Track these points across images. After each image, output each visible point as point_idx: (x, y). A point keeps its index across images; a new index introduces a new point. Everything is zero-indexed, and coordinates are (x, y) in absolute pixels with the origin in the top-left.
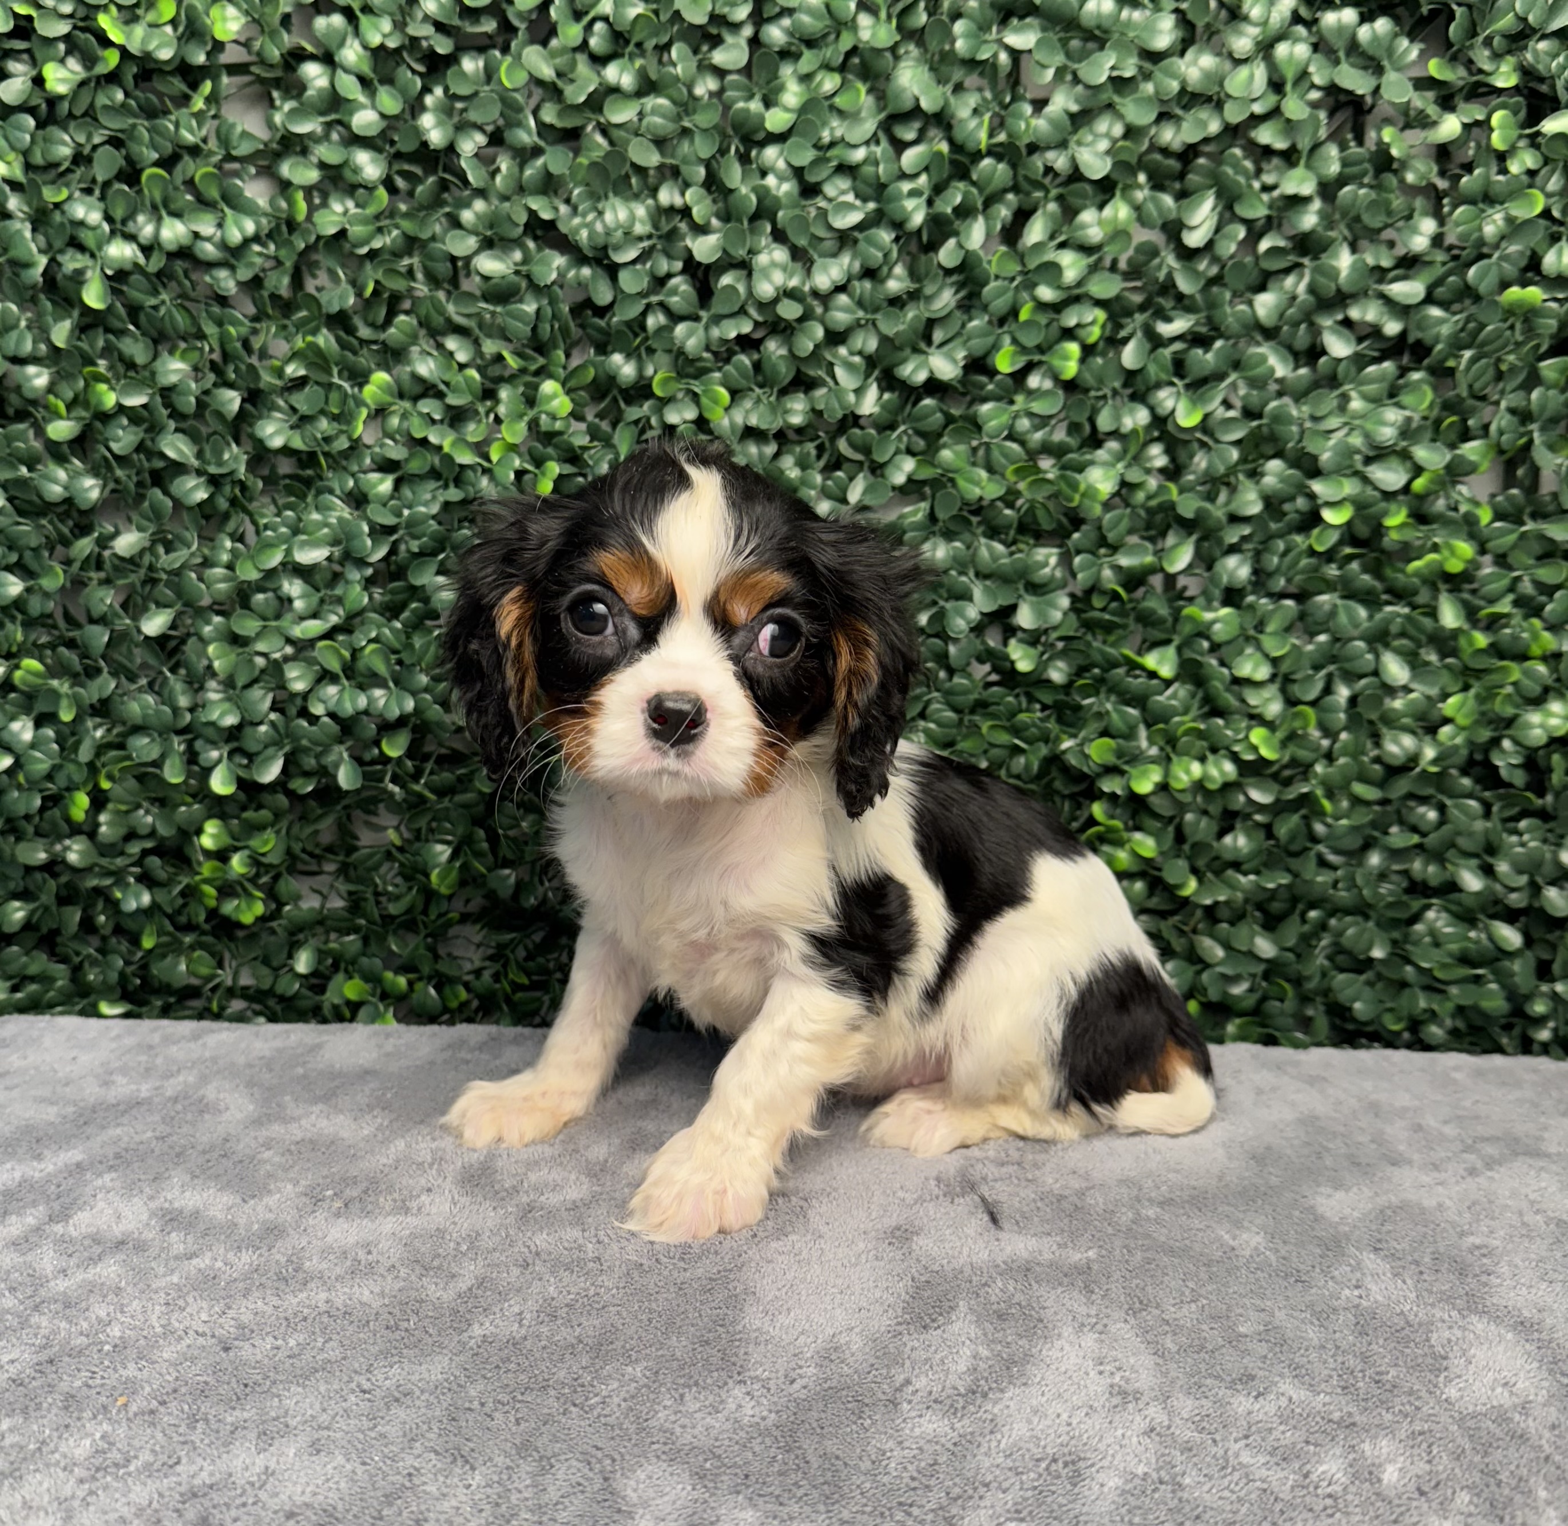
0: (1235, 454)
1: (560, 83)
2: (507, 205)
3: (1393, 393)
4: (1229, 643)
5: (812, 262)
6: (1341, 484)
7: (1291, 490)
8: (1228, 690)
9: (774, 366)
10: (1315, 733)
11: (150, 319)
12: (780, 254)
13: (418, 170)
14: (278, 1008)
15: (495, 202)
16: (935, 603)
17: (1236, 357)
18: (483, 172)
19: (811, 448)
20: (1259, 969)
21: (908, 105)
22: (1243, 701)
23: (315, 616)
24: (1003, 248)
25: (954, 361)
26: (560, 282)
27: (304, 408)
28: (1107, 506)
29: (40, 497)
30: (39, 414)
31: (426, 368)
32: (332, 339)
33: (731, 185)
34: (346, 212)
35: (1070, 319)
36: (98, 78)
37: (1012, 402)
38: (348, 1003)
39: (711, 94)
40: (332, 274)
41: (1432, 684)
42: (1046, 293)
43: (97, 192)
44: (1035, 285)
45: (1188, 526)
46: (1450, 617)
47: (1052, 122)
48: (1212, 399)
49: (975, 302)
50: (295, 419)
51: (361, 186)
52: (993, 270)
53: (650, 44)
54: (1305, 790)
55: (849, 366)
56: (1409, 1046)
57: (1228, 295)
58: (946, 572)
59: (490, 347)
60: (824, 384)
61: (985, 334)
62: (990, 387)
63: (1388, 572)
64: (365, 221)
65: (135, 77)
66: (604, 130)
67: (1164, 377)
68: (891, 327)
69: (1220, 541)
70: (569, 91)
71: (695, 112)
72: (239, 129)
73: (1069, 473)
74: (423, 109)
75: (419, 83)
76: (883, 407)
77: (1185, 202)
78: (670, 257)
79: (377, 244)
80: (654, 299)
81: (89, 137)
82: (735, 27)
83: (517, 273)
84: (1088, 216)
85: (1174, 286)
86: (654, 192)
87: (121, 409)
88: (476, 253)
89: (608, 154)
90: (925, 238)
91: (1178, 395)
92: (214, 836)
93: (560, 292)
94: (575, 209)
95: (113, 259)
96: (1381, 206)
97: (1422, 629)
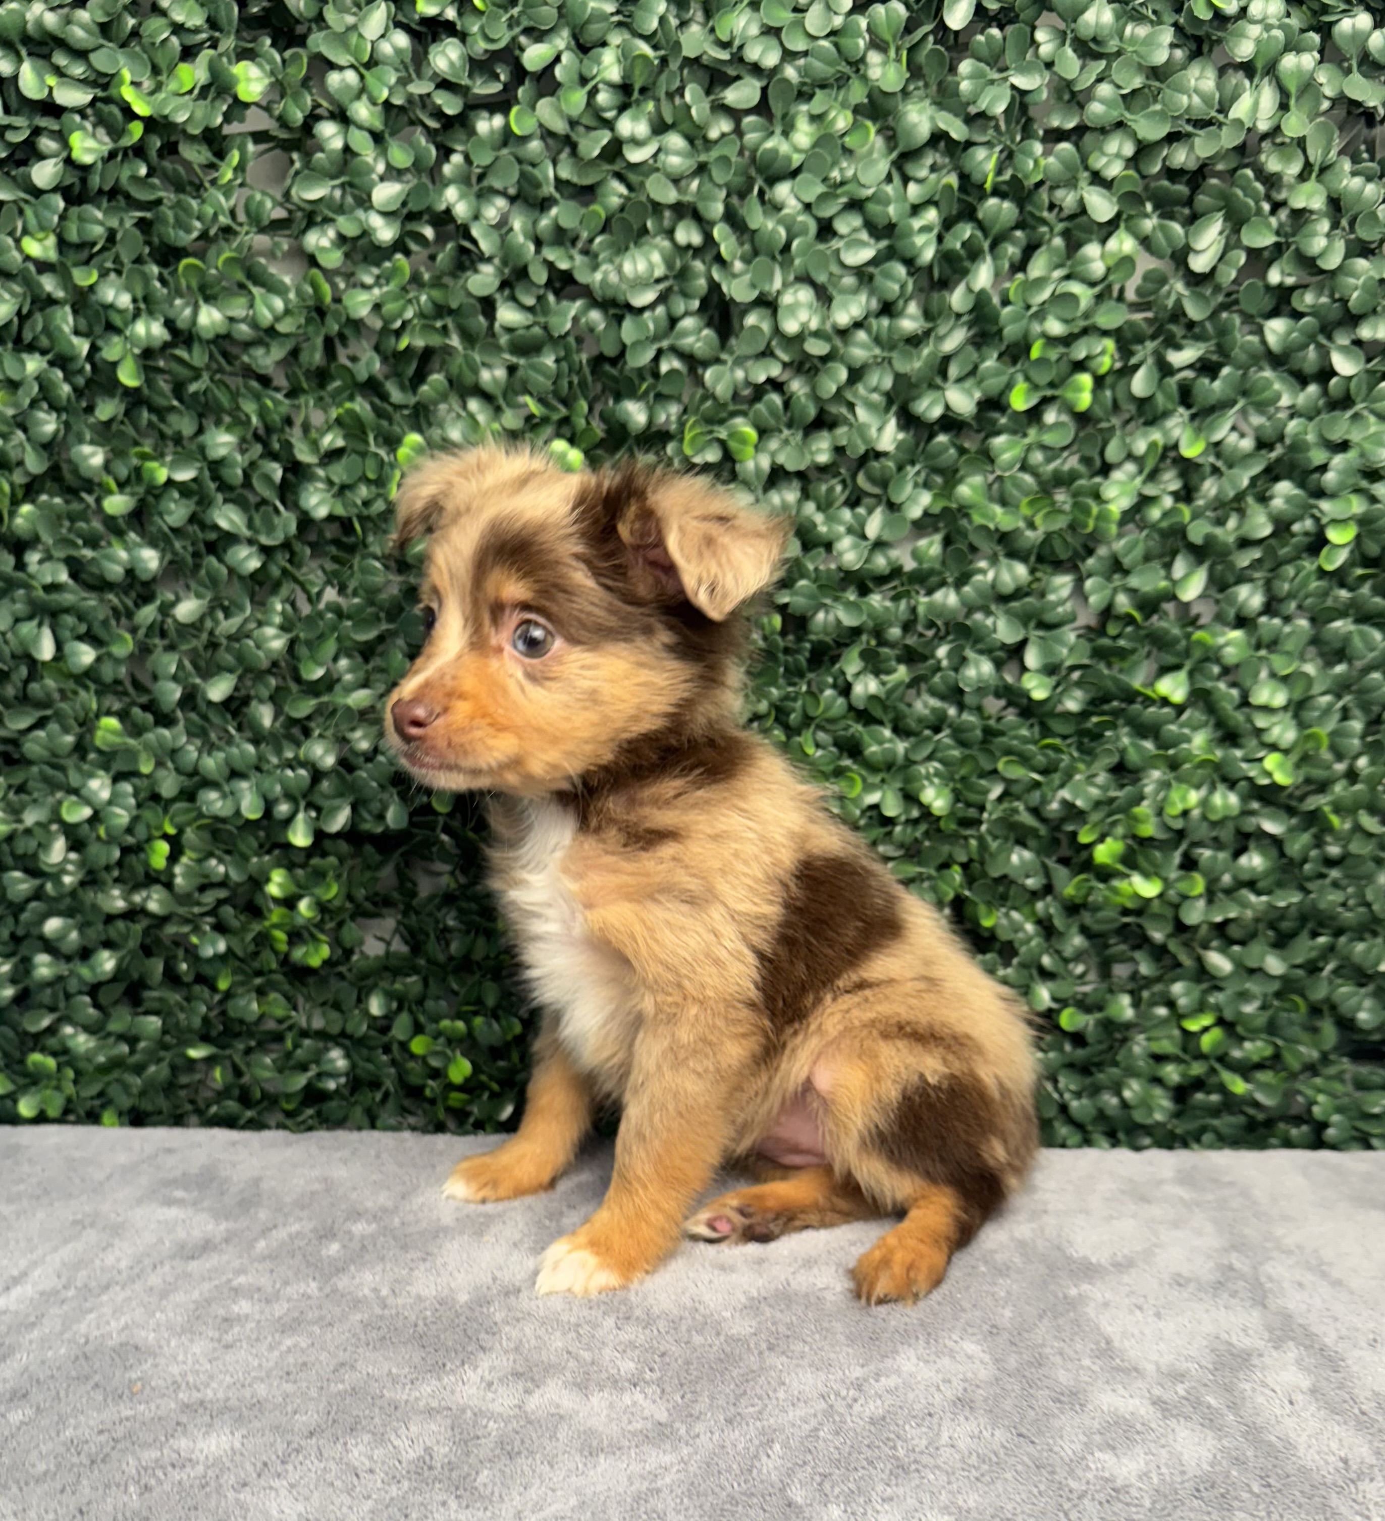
1: (574, 136)
5: (832, 299)
6: (1348, 502)
7: (1297, 511)
9: (800, 404)
10: (1326, 757)
12: (804, 294)
17: (1245, 383)
19: (833, 484)
20: (1270, 987)
25: (970, 397)
26: (574, 332)
27: (342, 478)
31: (456, 431)
32: (368, 407)
33: (754, 225)
35: (1080, 352)
37: (1024, 434)
42: (1055, 327)
43: (125, 273)
44: (1043, 319)
45: (1199, 552)
47: (1061, 159)
48: (1220, 426)
50: (334, 489)
55: (869, 404)
57: (1238, 324)
60: (845, 422)
61: (997, 375)
62: (1003, 421)
65: (159, 151)
66: (622, 175)
67: (1170, 406)
68: (904, 367)
69: (1229, 569)
70: (582, 145)
73: (1081, 499)
74: (443, 181)
75: (433, 147)
76: (901, 444)
77: (1192, 227)
78: (687, 297)
80: (665, 343)
81: (121, 222)
83: (537, 324)
84: (1091, 250)
85: (1184, 314)
86: (671, 231)
87: (172, 483)
89: (626, 200)
90: (936, 275)
91: (1184, 425)
92: (281, 884)
93: (573, 341)
94: (595, 259)
95: (140, 338)
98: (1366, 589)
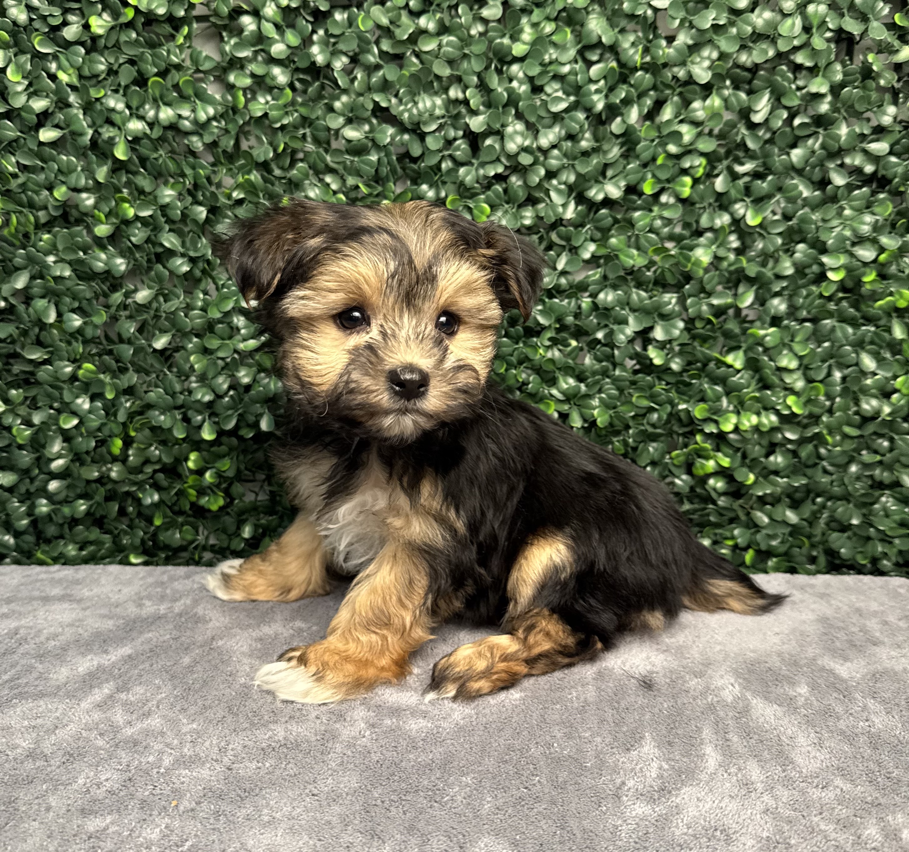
0: (779, 241)
2: (361, 98)
3: (868, 206)
4: (774, 347)
5: (538, 131)
6: (838, 258)
7: (810, 261)
8: (774, 374)
9: (516, 191)
11: (153, 166)
12: (520, 126)
13: (309, 78)
15: (354, 96)
16: (606, 326)
17: (780, 185)
18: (347, 79)
20: (787, 530)
21: (594, 40)
22: (782, 380)
23: (253, 337)
24: (647, 123)
25: (619, 187)
26: (390, 144)
27: (243, 216)
28: (706, 270)
29: (91, 269)
30: (89, 220)
32: (259, 177)
33: (492, 87)
34: (267, 102)
35: (687, 164)
36: (121, 25)
37: (651, 211)
39: (481, 34)
40: (259, 139)
41: (888, 370)
42: (672, 148)
43: (121, 92)
44: (667, 144)
45: (751, 281)
46: (898, 333)
47: (677, 50)
48: (766, 210)
49: (632, 154)
51: (275, 87)
52: (642, 134)
53: (445, 5)
54: (817, 431)
56: (872, 573)
57: (776, 150)
58: (613, 308)
59: (351, 181)
60: (544, 201)
61: (638, 172)
62: (639, 202)
63: (863, 307)
64: (278, 108)
65: (143, 24)
66: (417, 56)
67: (739, 196)
68: (583, 169)
69: (769, 290)
70: (397, 32)
71: (470, 44)
72: (204, 54)
73: (685, 251)
74: (312, 43)
75: (310, 27)
76: (578, 214)
77: (753, 96)
78: (456, 128)
79: (285, 121)
80: (446, 153)
81: (117, 59)
83: (367, 137)
84: (696, 104)
85: (745, 145)
86: (446, 90)
87: (137, 218)
88: (343, 126)
90: (604, 117)
91: (747, 207)
92: (195, 461)
93: (392, 148)
94: (401, 101)
95: (131, 131)
96: (866, 99)
97: (882, 339)
98: (845, 304)
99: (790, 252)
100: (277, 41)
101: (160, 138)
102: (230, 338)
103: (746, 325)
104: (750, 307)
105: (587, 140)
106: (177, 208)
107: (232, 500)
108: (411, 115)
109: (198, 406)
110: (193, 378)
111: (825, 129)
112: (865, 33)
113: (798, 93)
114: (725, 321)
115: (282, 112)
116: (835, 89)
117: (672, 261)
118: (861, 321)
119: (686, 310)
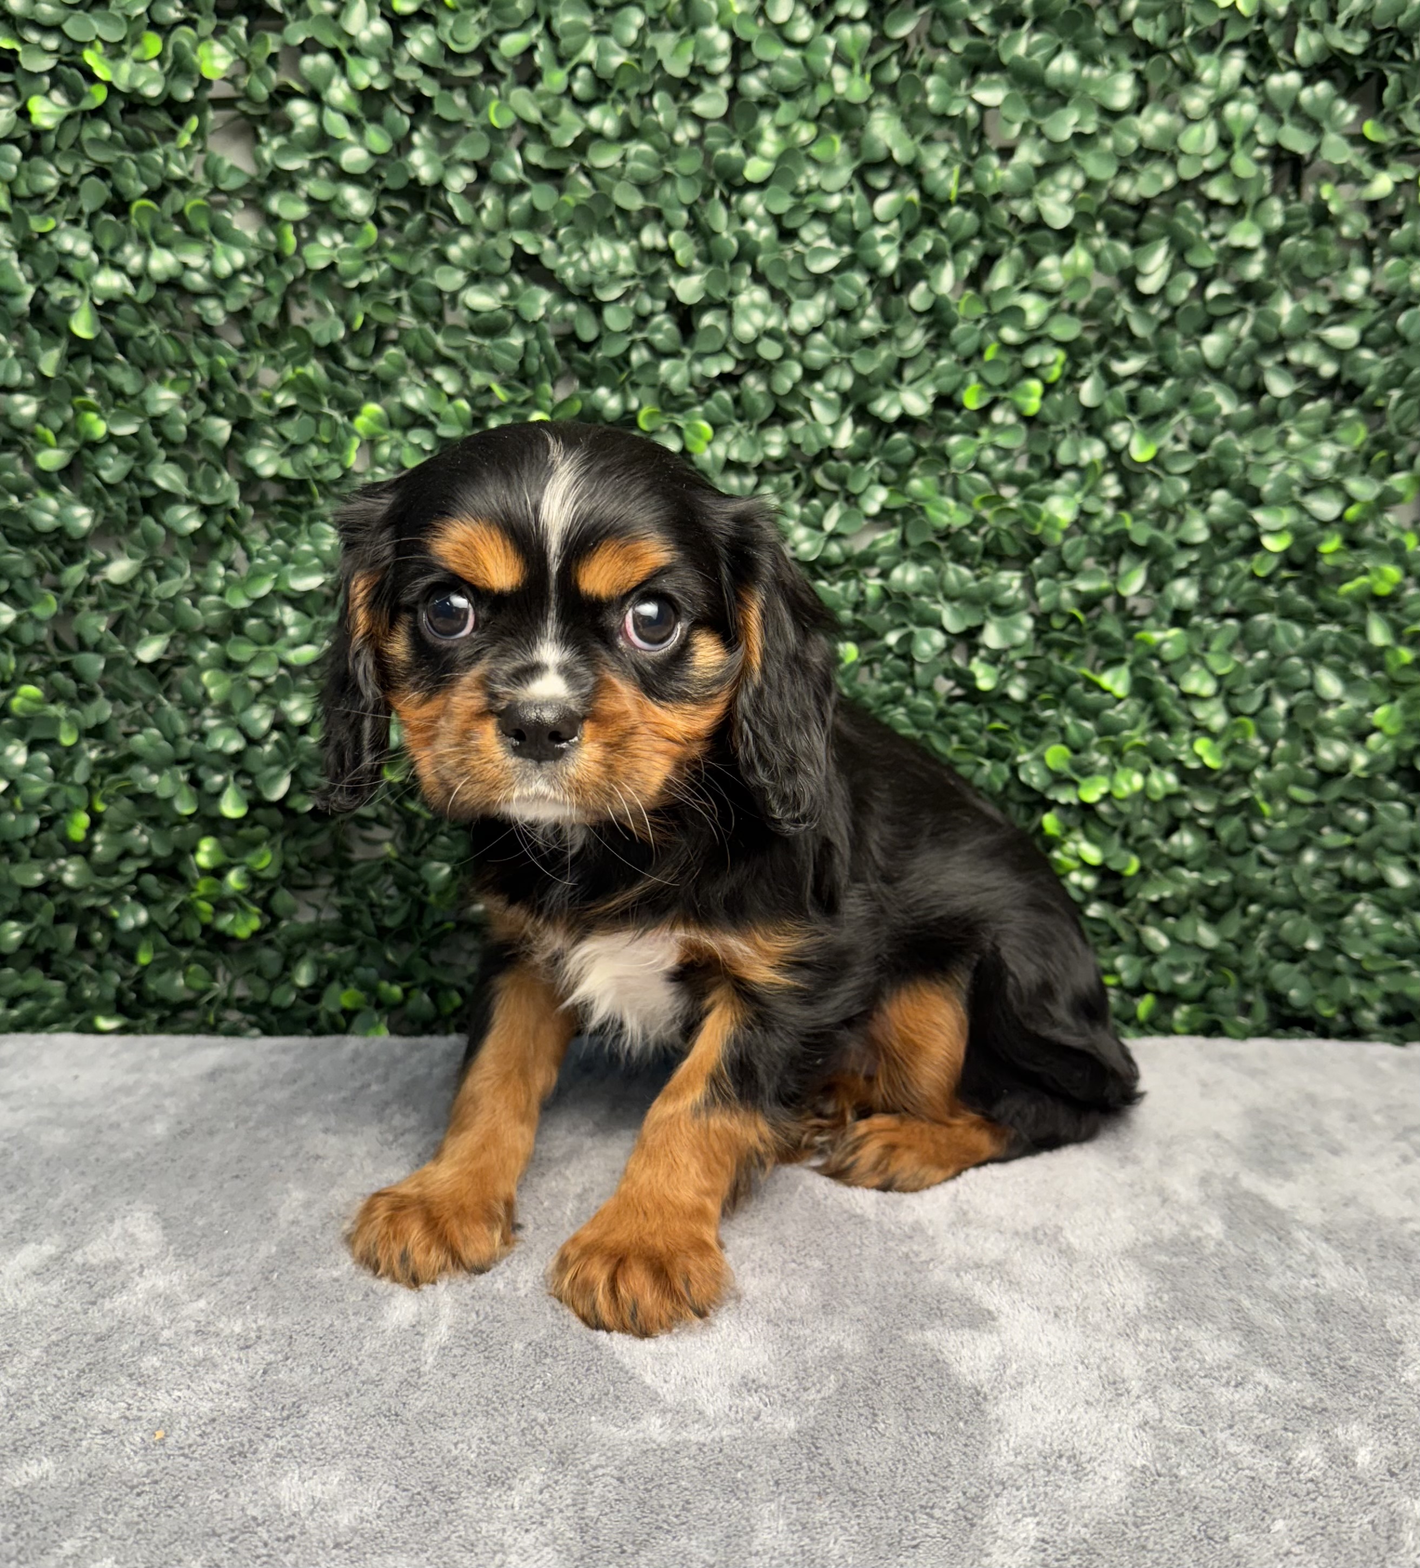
0: (1185, 486)
1: (546, 126)
2: (493, 240)
3: (1328, 429)
4: (1177, 661)
5: (790, 303)
6: (1281, 514)
7: (1235, 519)
8: (1177, 706)
9: (754, 402)
10: (1255, 742)
11: (138, 348)
12: (760, 295)
13: (406, 207)
14: (273, 1019)
15: (482, 238)
16: (904, 625)
17: (1186, 394)
18: (469, 208)
19: (788, 478)
20: (1203, 959)
21: (881, 155)
22: (1190, 714)
23: (309, 642)
24: (970, 292)
25: (924, 397)
26: (545, 318)
27: (293, 437)
28: (1067, 534)
29: (31, 525)
30: (28, 441)
31: (415, 398)
32: (321, 371)
33: (715, 229)
34: (335, 246)
35: (1032, 359)
36: (84, 113)
37: (976, 435)
38: (344, 1012)
39: (693, 141)
40: (320, 306)
41: (1360, 697)
42: (1010, 334)
43: (84, 223)
44: (1001, 327)
45: (1140, 552)
46: (1378, 634)
47: (1018, 172)
48: (1162, 435)
49: (944, 342)
50: (285, 447)
51: (348, 221)
52: (961, 311)
53: (633, 92)
54: (1246, 795)
55: (826, 402)
57: (1178, 338)
58: (915, 596)
59: (478, 378)
60: (801, 417)
61: (955, 373)
62: (957, 421)
63: (1322, 594)
64: (354, 255)
65: (123, 112)
66: (588, 173)
67: (1119, 413)
68: (866, 366)
69: (1169, 567)
70: (555, 133)
71: (675, 158)
72: (227, 163)
73: (1033, 503)
74: (410, 146)
75: (407, 122)
76: (858, 441)
77: (1141, 249)
78: (653, 296)
79: (366, 277)
81: (76, 168)
82: (713, 77)
83: (504, 307)
84: (1049, 262)
85: (1129, 329)
86: (636, 232)
87: (111, 438)
88: (464, 287)
89: (594, 197)
90: (897, 282)
91: (1132, 430)
92: (210, 854)
93: (547, 327)
94: (560, 249)
95: (102, 290)
96: (1319, 257)
97: (1352, 646)
98: (1291, 589)
99: (1202, 503)
100: (350, 144)
101: (149, 304)
102: (272, 641)
103: (1135, 624)
104: (1140, 594)
105: (871, 319)
106: (177, 421)
107: (276, 920)
108: (578, 272)
109: (216, 760)
110: (208, 712)
111: (1258, 304)
112: (1316, 151)
113: (1214, 246)
114: (1098, 618)
115: (360, 262)
116: (1272, 240)
117: (1013, 518)
118: (1318, 616)
119: (1036, 598)
